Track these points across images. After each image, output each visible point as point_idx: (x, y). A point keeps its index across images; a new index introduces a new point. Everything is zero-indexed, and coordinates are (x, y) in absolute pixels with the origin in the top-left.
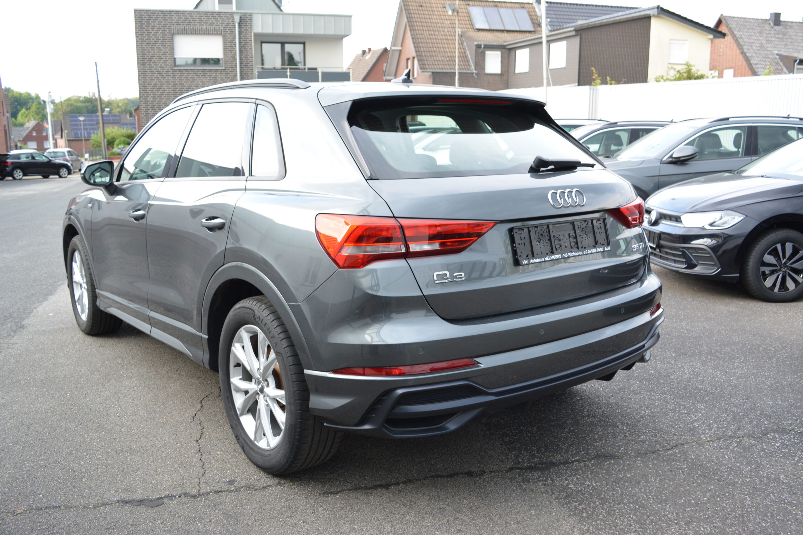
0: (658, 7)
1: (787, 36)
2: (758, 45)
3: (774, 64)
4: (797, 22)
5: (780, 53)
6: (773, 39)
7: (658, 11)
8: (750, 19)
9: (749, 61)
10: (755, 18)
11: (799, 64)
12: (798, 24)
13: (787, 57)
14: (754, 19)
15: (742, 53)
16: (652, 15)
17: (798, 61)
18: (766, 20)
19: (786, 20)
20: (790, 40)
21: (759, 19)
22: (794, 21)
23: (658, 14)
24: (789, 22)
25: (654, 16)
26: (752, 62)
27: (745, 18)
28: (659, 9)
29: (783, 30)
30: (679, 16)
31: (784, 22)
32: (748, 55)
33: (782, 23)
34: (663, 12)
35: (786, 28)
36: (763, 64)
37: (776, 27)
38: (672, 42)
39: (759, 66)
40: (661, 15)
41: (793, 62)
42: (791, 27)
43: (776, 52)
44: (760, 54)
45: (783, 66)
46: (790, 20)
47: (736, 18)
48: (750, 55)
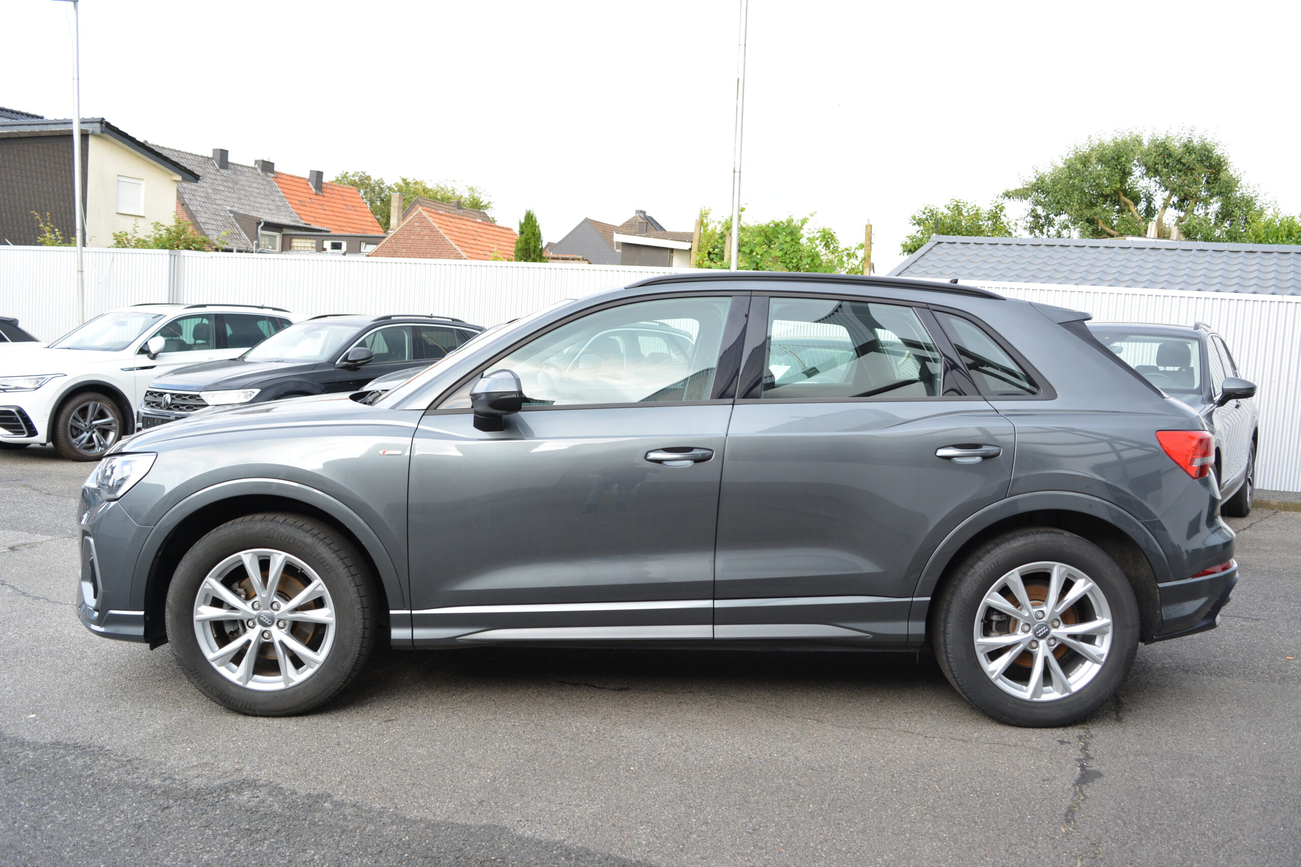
0: (102, 121)
1: (238, 186)
2: (203, 195)
3: (228, 225)
4: (249, 167)
5: (233, 209)
6: (221, 188)
7: (101, 127)
8: (186, 153)
9: (195, 217)
10: (194, 153)
11: (263, 229)
12: (250, 169)
13: (246, 217)
14: (192, 155)
15: (183, 205)
16: (90, 132)
17: (262, 224)
18: (208, 158)
19: (235, 162)
20: (242, 192)
21: (198, 156)
22: (244, 164)
23: (102, 132)
24: (238, 165)
25: (94, 134)
26: (199, 219)
27: (179, 151)
28: (104, 125)
29: (233, 176)
30: (132, 140)
31: (232, 164)
32: (191, 208)
33: (230, 166)
34: (109, 130)
35: (235, 173)
36: (214, 224)
37: (222, 171)
38: (121, 179)
39: (209, 226)
40: (106, 135)
41: (255, 225)
42: (242, 173)
43: (229, 208)
44: (208, 209)
45: (240, 229)
46: (240, 163)
47: (166, 149)
48: (195, 209)
